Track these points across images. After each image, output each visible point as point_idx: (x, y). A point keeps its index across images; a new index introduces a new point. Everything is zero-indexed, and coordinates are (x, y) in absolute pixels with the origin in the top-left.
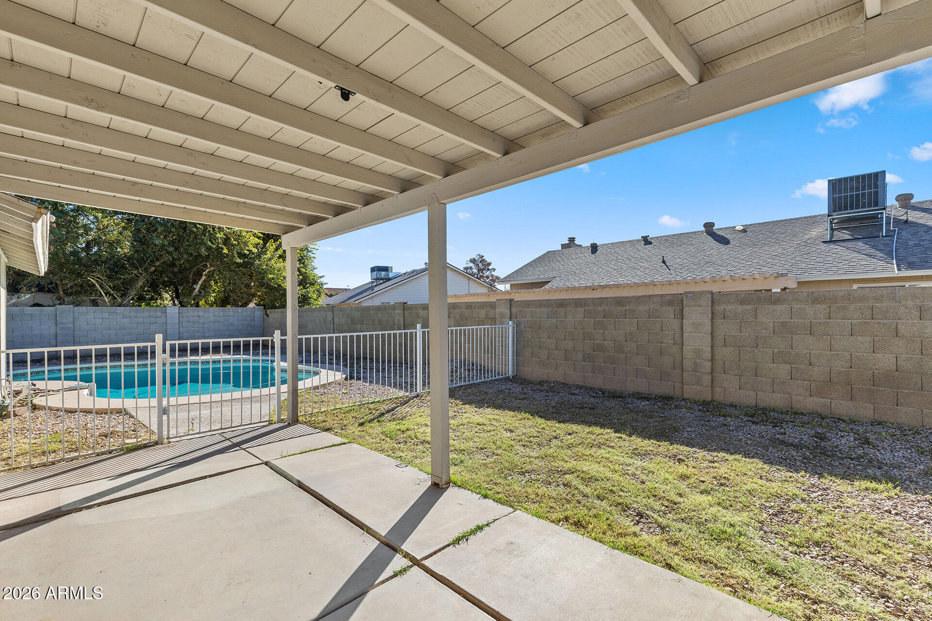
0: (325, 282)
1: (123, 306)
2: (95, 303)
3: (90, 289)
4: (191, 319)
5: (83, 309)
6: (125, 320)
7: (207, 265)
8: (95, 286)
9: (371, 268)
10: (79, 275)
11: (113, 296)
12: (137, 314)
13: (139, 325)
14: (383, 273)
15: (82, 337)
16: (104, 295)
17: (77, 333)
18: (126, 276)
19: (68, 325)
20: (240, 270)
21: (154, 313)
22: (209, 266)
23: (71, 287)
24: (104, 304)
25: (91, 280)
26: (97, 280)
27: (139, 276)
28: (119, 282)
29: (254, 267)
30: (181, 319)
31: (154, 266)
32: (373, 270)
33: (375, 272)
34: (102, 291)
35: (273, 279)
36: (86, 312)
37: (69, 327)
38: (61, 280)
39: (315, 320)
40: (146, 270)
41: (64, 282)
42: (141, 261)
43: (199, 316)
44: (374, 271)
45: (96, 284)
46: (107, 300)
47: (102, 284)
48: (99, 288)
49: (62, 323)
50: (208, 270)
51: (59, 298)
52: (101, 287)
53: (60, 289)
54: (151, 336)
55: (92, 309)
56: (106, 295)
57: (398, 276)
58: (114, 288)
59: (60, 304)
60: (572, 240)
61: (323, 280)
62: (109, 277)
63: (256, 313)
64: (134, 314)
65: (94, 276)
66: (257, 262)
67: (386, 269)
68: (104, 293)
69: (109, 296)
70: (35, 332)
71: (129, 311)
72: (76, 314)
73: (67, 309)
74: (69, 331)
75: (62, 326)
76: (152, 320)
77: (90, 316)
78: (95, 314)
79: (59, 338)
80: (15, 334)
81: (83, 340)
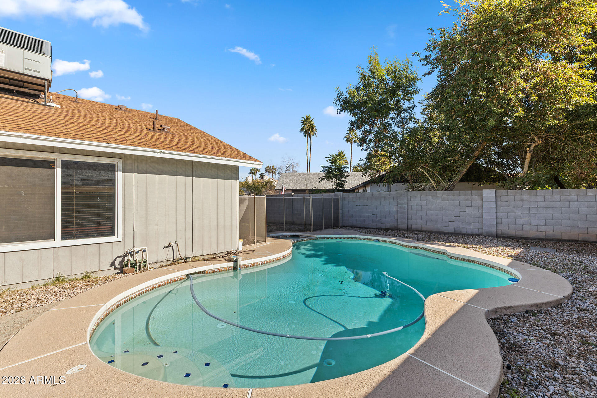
6: (443, 203)
13: (455, 207)
15: (413, 215)
16: (432, 181)
17: (410, 212)
19: (404, 205)
21: (469, 196)
25: (421, 169)
30: (498, 202)
34: (430, 178)
36: (415, 195)
37: (404, 207)
45: (425, 173)
46: (434, 185)
48: (428, 176)
49: (400, 204)
50: (534, 145)
54: (467, 218)
55: (419, 193)
64: (451, 197)
70: (387, 210)
71: (447, 194)
72: (409, 197)
73: (403, 193)
74: (405, 209)
75: (400, 206)
76: (468, 203)
77: (418, 199)
78: (422, 197)
79: (399, 215)
80: (377, 210)
81: (414, 217)
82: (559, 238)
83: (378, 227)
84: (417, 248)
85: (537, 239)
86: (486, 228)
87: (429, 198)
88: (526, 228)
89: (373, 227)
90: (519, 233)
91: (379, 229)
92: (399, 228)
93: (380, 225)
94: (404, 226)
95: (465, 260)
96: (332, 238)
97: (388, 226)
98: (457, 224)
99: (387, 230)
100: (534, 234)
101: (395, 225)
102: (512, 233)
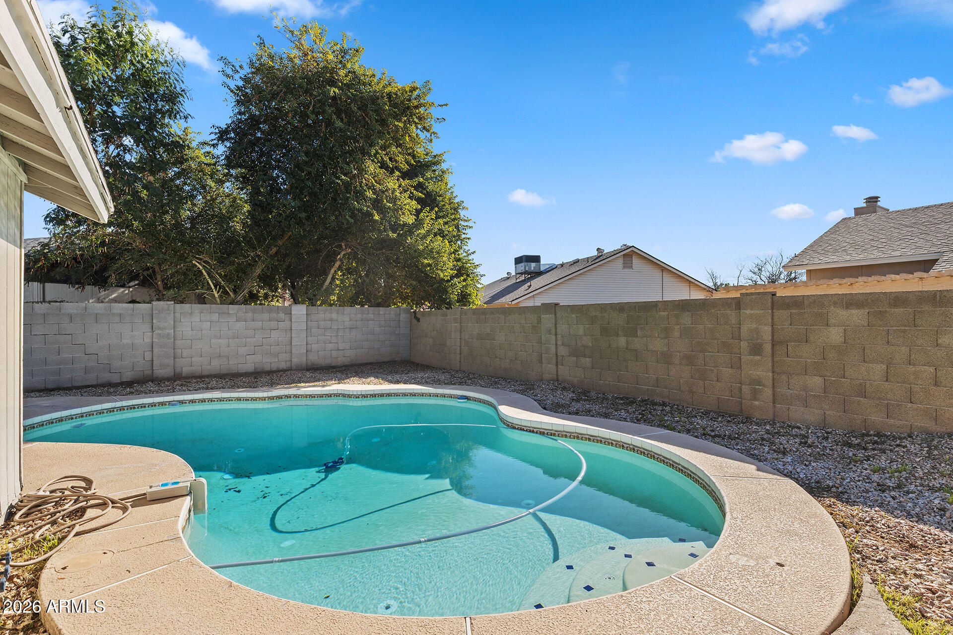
0: (482, 273)
1: (236, 303)
2: (201, 300)
3: (196, 279)
4: (322, 323)
5: (186, 307)
6: (239, 324)
7: (341, 246)
8: (202, 273)
9: (515, 259)
10: (183, 258)
11: (224, 289)
12: (255, 315)
13: (256, 331)
14: (533, 265)
15: (186, 349)
16: (213, 287)
17: (179, 343)
18: (242, 260)
19: (167, 331)
20: (383, 253)
21: (275, 314)
22: (344, 247)
23: (172, 275)
24: (213, 302)
25: (197, 264)
26: (204, 266)
27: (256, 261)
28: (231, 268)
29: (404, 248)
30: (309, 323)
31: (276, 246)
32: (518, 261)
33: (523, 264)
34: (210, 282)
35: (429, 265)
36: (190, 311)
37: (168, 334)
38: (160, 265)
39: (513, 327)
40: (266, 252)
41: (164, 267)
42: (260, 240)
43: (331, 320)
44: (521, 262)
45: (204, 271)
46: (216, 295)
47: (211, 272)
48: (207, 277)
49: (159, 328)
50: (343, 253)
51: (158, 291)
52: (209, 276)
53: (159, 277)
54: (272, 347)
55: (197, 307)
56: (216, 287)
57: (552, 268)
58: (224, 278)
59: (159, 300)
60: (872, 201)
61: (479, 270)
62: (221, 261)
63: (401, 315)
64: (250, 315)
65: (201, 259)
66: (409, 240)
67: (536, 259)
68: (213, 284)
69: (220, 288)
70: (125, 341)
71: (245, 311)
72: (178, 315)
73: (166, 307)
74: (169, 339)
75: (160, 332)
76: (273, 324)
77: (196, 318)
78: (202, 314)
79: (156, 350)
80: (100, 343)
81: (186, 353)
82: (360, 362)
83: (100, 381)
84: (282, 398)
85: (344, 366)
86: (295, 360)
87: (215, 317)
88: (334, 354)
89: (88, 384)
90: (328, 362)
91: (102, 385)
92: (157, 378)
93: (105, 377)
94: (167, 372)
95: (385, 395)
96: (61, 420)
97: (127, 376)
98: (257, 358)
99: (129, 384)
100: (341, 361)
101: (146, 372)
102: (323, 362)
